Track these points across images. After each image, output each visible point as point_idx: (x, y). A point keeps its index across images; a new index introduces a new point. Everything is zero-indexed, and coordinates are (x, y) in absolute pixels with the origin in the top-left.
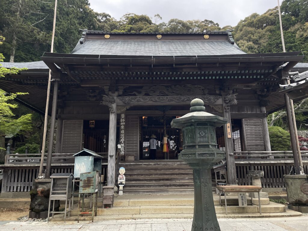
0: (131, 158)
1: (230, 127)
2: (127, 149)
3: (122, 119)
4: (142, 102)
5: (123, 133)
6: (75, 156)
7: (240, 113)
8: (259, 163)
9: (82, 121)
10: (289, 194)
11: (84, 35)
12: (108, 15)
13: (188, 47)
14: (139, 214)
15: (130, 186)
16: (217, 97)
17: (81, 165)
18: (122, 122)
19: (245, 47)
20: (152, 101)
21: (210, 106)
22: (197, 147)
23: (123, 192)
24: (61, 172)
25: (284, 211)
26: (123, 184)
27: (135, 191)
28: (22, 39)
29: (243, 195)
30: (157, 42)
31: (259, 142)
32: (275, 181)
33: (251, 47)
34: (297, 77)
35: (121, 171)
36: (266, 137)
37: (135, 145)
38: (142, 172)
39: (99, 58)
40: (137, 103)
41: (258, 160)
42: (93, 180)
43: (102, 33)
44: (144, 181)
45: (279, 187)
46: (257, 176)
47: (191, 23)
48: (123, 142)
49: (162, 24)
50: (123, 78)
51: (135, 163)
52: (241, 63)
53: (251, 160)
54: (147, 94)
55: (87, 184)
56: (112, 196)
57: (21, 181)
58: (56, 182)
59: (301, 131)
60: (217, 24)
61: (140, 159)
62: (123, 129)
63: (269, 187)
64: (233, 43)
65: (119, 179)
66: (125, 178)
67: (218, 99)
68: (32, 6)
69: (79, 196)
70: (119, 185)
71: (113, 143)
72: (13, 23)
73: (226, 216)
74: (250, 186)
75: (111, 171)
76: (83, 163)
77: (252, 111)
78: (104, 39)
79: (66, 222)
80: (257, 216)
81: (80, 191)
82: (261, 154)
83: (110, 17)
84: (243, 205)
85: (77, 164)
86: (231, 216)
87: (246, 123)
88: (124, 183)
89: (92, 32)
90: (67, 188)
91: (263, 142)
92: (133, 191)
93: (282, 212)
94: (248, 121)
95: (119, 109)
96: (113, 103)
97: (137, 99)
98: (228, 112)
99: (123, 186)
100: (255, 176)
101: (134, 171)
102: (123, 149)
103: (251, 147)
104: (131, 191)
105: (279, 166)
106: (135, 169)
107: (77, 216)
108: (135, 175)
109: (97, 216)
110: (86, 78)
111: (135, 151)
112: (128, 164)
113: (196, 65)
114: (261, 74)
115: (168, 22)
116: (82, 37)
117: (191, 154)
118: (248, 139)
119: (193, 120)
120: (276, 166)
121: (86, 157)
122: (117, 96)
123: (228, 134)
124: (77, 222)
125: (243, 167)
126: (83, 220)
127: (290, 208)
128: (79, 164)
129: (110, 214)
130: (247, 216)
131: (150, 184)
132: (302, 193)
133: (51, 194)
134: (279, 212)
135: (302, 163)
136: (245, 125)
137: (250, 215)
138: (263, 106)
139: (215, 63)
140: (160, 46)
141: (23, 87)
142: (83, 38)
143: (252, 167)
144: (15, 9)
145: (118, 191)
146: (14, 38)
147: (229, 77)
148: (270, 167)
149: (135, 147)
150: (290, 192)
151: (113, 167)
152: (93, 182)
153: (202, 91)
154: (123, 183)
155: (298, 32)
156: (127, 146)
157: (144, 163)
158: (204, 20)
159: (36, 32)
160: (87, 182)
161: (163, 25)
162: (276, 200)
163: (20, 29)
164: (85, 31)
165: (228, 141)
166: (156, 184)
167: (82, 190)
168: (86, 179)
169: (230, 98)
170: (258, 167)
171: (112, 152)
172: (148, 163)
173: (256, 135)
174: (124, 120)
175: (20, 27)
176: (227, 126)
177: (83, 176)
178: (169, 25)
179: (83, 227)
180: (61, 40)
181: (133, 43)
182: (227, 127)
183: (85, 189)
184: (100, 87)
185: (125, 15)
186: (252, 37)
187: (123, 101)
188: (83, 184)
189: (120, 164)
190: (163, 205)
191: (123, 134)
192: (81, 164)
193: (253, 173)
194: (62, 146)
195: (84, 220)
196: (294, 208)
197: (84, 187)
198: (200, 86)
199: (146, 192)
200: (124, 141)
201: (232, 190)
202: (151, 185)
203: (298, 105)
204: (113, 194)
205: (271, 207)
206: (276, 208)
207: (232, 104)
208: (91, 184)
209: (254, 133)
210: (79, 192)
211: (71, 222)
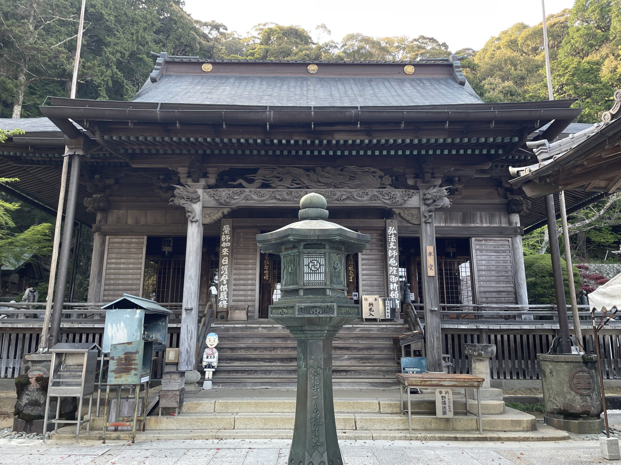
0: (241, 315)
1: (433, 254)
2: (234, 295)
3: (225, 235)
4: (254, 200)
5: (227, 263)
6: (105, 308)
7: (466, 225)
8: (499, 328)
9: (146, 237)
10: (547, 395)
11: (159, 64)
12: (221, 26)
13: (369, 91)
14: (233, 428)
15: (229, 372)
16: (408, 193)
17: (117, 328)
18: (225, 241)
19: (496, 91)
20: (275, 198)
21: (394, 210)
22: (301, 293)
23: (214, 383)
24: (74, 341)
25: (533, 427)
26: (213, 367)
27: (237, 381)
28: (37, 71)
29: (446, 394)
30: (306, 79)
31: (504, 285)
32: (530, 366)
33: (511, 91)
34: (542, 150)
35: (210, 341)
36: (519, 275)
37: (250, 287)
38: (257, 342)
39: (158, 109)
40: (245, 202)
41: (498, 322)
42: (137, 358)
43: (195, 61)
44: (258, 361)
45: (525, 378)
46: (480, 355)
47: (390, 42)
48: (225, 282)
49: (328, 43)
50: (213, 151)
51: (245, 325)
52: (452, 122)
53: (483, 322)
54: (265, 185)
55: (123, 367)
56: (178, 390)
57: (15, 358)
58: (65, 359)
59: (606, 265)
60: (444, 45)
61: (259, 318)
62: (226, 256)
63: (518, 378)
64: (462, 84)
65: (205, 356)
66: (216, 355)
67: (410, 197)
68: (57, 6)
69: (108, 390)
70: (205, 370)
71: (193, 283)
72: (19, 38)
73: (408, 435)
74: (464, 376)
75: (186, 340)
76: (122, 324)
77: (490, 223)
78: (200, 73)
79: (79, 441)
80: (474, 437)
81: (108, 380)
82: (505, 311)
83: (226, 29)
84: (444, 413)
85: (109, 325)
86: (419, 435)
87: (478, 247)
88: (215, 364)
89: (176, 58)
90: (83, 374)
91: (512, 285)
92: (233, 380)
93: (527, 431)
94: (483, 242)
95: (207, 214)
96: (195, 203)
97: (245, 194)
98: (430, 223)
99: (213, 372)
100: (477, 356)
101: (242, 341)
102: (226, 296)
103: (487, 295)
104: (229, 381)
105: (541, 336)
106: (243, 338)
107: (102, 430)
108: (241, 348)
109: (146, 431)
110: (138, 151)
111: (250, 301)
112: (230, 326)
113: (359, 125)
114: (497, 146)
115: (341, 40)
116: (156, 69)
117: (286, 308)
118: (481, 278)
119: (291, 238)
120: (534, 336)
121: (129, 310)
122: (204, 188)
123: (429, 269)
124: (102, 441)
125: (466, 336)
126: (114, 439)
127: (548, 422)
128: (114, 325)
129: (174, 428)
130: (452, 437)
131: (270, 368)
132: (573, 393)
133: (50, 384)
134: (521, 431)
135: (580, 331)
136: (477, 250)
137: (458, 436)
138: (515, 212)
139: (397, 123)
140: (312, 88)
141: (24, 168)
142: (158, 71)
143: (485, 336)
144: (24, 11)
145: (201, 381)
146: (22, 71)
147: (431, 152)
148: (521, 336)
149: (249, 292)
150: (548, 389)
151: (192, 332)
152: (136, 362)
153: (379, 180)
154: (213, 365)
155: (606, 62)
156: (234, 290)
157: (262, 326)
158: (417, 37)
159: (63, 57)
160: (124, 361)
161: (331, 46)
162: (528, 406)
163: (33, 51)
164: (163, 56)
165: (428, 283)
166: (281, 368)
167: (113, 379)
168: (123, 356)
169: (436, 194)
170: (496, 336)
171: (189, 301)
172: (271, 326)
173: (498, 272)
174: (228, 238)
175: (34, 49)
176: (428, 252)
177: (118, 349)
178: (343, 46)
179: (108, 453)
180: (117, 74)
181: (258, 82)
182: (428, 255)
183: (120, 377)
184: (170, 169)
185: (256, 26)
186: (513, 71)
187: (216, 198)
188: (116, 367)
189: (214, 326)
190: (285, 411)
191: (226, 265)
192: (118, 326)
193: (473, 348)
194: (102, 288)
195: (118, 438)
196: (555, 422)
197: (119, 373)
198: (374, 170)
199: (258, 384)
200: (227, 280)
201: (423, 383)
202: (271, 371)
203: (599, 211)
204: (183, 386)
205: (504, 419)
206: (516, 421)
207: (439, 207)
208: (133, 367)
209: (493, 268)
210: (108, 383)
211: (89, 443)
